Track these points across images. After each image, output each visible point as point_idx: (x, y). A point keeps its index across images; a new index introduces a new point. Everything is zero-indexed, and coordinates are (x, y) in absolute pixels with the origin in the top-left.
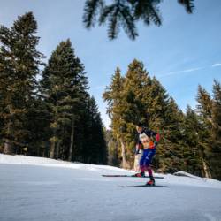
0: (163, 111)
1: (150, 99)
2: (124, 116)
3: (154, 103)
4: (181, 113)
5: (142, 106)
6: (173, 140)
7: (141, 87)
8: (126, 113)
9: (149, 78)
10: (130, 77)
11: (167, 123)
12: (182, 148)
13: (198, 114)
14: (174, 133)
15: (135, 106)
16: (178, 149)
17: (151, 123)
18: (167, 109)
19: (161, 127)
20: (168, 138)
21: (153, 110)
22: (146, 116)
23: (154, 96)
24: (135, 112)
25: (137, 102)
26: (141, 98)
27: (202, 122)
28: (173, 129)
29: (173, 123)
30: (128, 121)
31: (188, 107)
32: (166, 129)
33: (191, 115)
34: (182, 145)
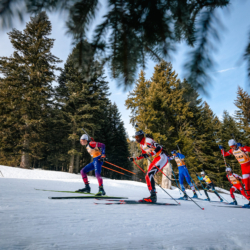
0: (195, 119)
1: (180, 105)
2: (150, 125)
3: (185, 110)
4: (217, 121)
5: (171, 114)
6: (207, 152)
7: (169, 91)
8: (152, 122)
9: (178, 81)
10: (157, 81)
11: (200, 133)
12: (218, 161)
13: (238, 121)
14: (208, 144)
15: (163, 113)
16: (213, 162)
17: (181, 133)
18: (200, 116)
19: (193, 137)
20: (201, 150)
21: (183, 117)
22: (175, 125)
23: (184, 102)
24: (162, 120)
25: (164, 109)
26: (169, 104)
27: (242, 131)
28: (207, 139)
29: (207, 132)
30: (155, 131)
31: (225, 113)
32: (199, 139)
33: (229, 123)
34: (218, 157)
